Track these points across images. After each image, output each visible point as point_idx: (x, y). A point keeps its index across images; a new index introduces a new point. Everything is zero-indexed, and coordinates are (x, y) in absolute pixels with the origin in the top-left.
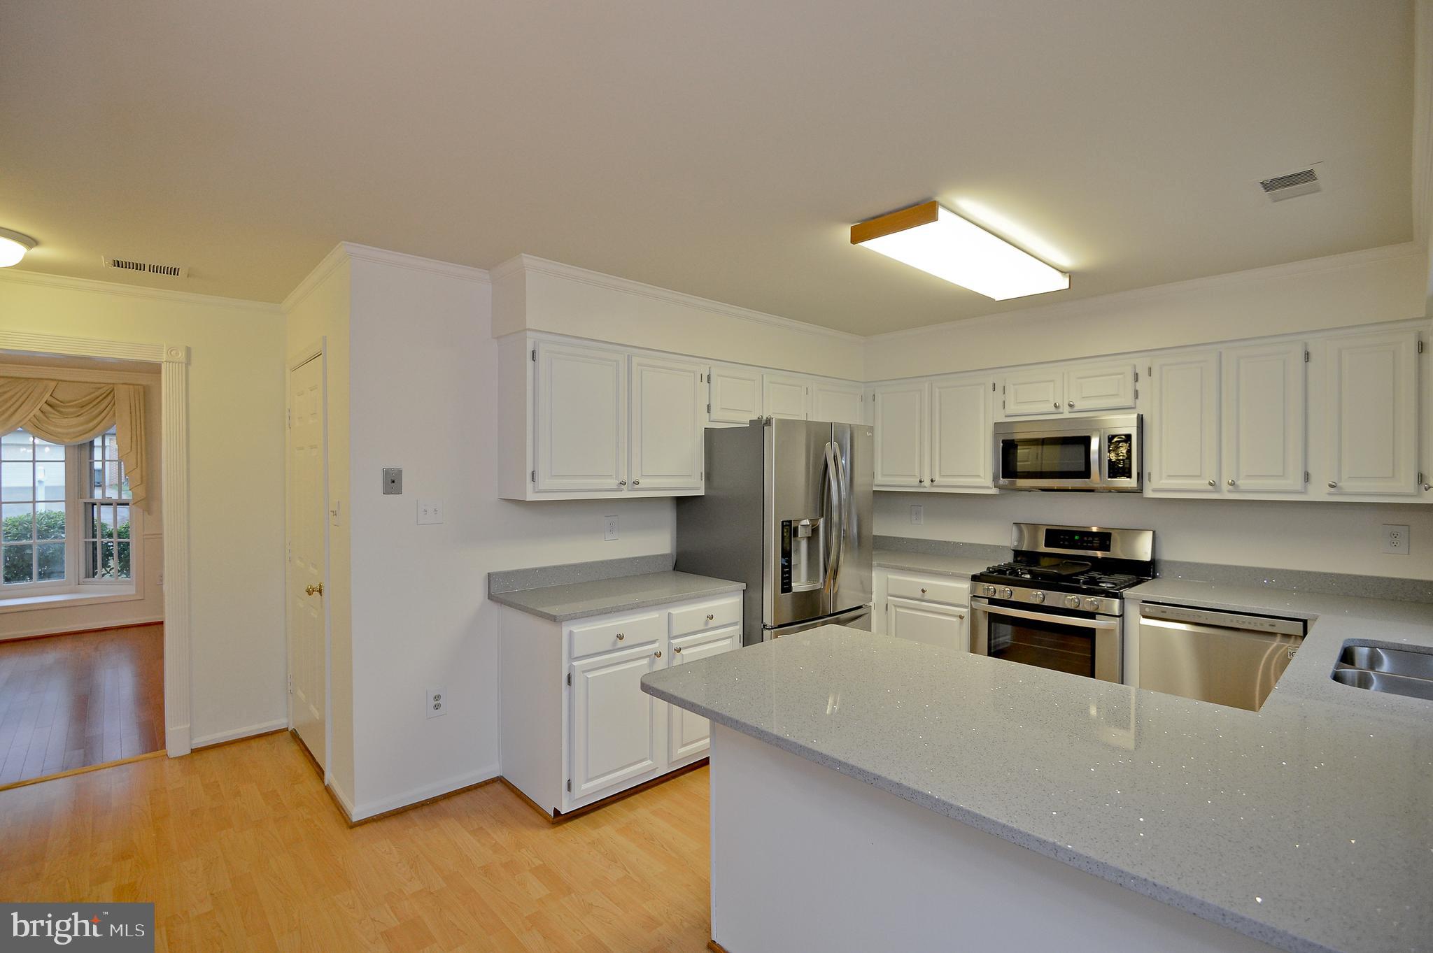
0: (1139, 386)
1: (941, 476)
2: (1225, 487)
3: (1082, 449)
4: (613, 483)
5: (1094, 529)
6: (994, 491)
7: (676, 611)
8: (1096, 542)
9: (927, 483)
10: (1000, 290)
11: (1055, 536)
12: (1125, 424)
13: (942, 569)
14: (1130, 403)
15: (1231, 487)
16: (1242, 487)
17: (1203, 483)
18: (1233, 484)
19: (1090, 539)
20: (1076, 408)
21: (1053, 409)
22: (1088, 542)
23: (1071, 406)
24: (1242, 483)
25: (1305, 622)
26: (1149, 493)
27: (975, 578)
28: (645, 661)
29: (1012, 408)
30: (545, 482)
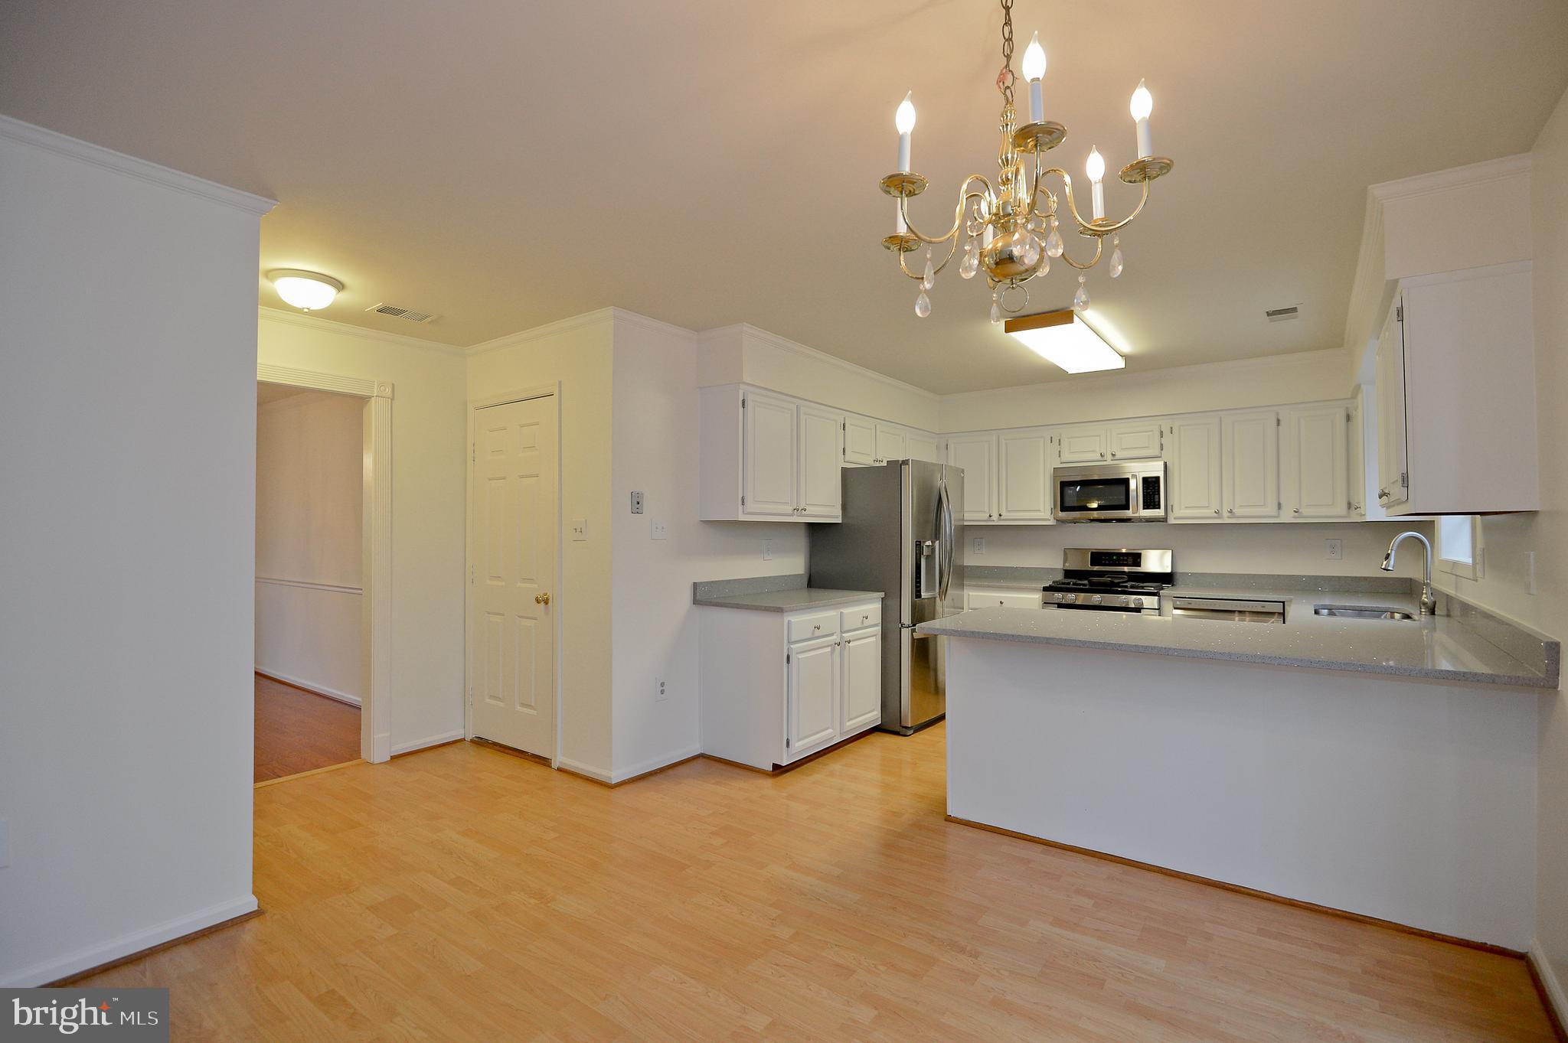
0: (1164, 441)
1: (1008, 511)
2: (1225, 514)
3: (1123, 488)
4: (789, 509)
5: (1124, 551)
6: (1052, 522)
7: (846, 611)
8: (1130, 560)
9: (995, 517)
10: (1073, 366)
11: (1098, 557)
12: (1155, 469)
13: (1015, 585)
14: (1157, 452)
15: (1229, 514)
16: (1237, 514)
17: (1210, 512)
18: (1231, 512)
19: (1125, 558)
20: (1117, 457)
21: (1100, 458)
22: (1124, 560)
23: (1113, 455)
24: (1238, 511)
25: (1283, 602)
26: (1171, 521)
27: (1045, 589)
28: (829, 649)
29: (1067, 456)
30: (751, 506)
